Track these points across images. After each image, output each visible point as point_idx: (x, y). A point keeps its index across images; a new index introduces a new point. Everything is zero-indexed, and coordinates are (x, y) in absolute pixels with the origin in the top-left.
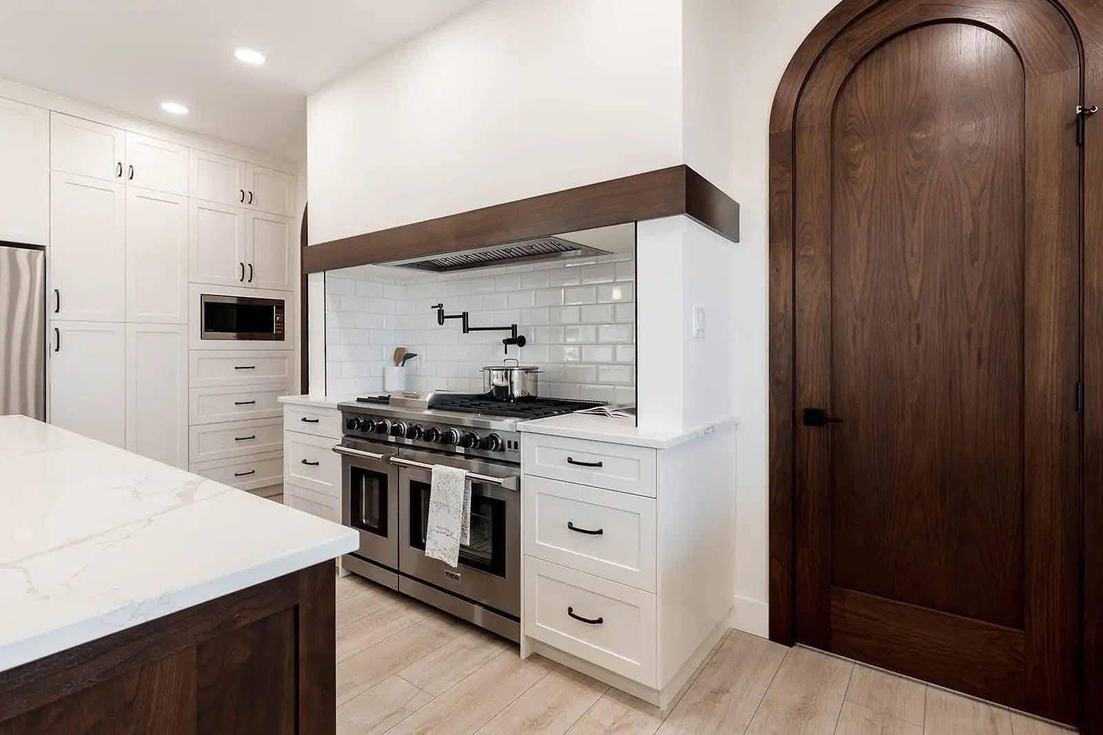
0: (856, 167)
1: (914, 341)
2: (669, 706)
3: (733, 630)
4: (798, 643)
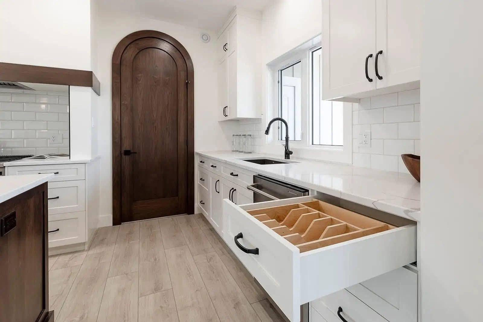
0: (139, 81)
1: (155, 131)
2: (88, 248)
3: (99, 228)
4: (122, 223)
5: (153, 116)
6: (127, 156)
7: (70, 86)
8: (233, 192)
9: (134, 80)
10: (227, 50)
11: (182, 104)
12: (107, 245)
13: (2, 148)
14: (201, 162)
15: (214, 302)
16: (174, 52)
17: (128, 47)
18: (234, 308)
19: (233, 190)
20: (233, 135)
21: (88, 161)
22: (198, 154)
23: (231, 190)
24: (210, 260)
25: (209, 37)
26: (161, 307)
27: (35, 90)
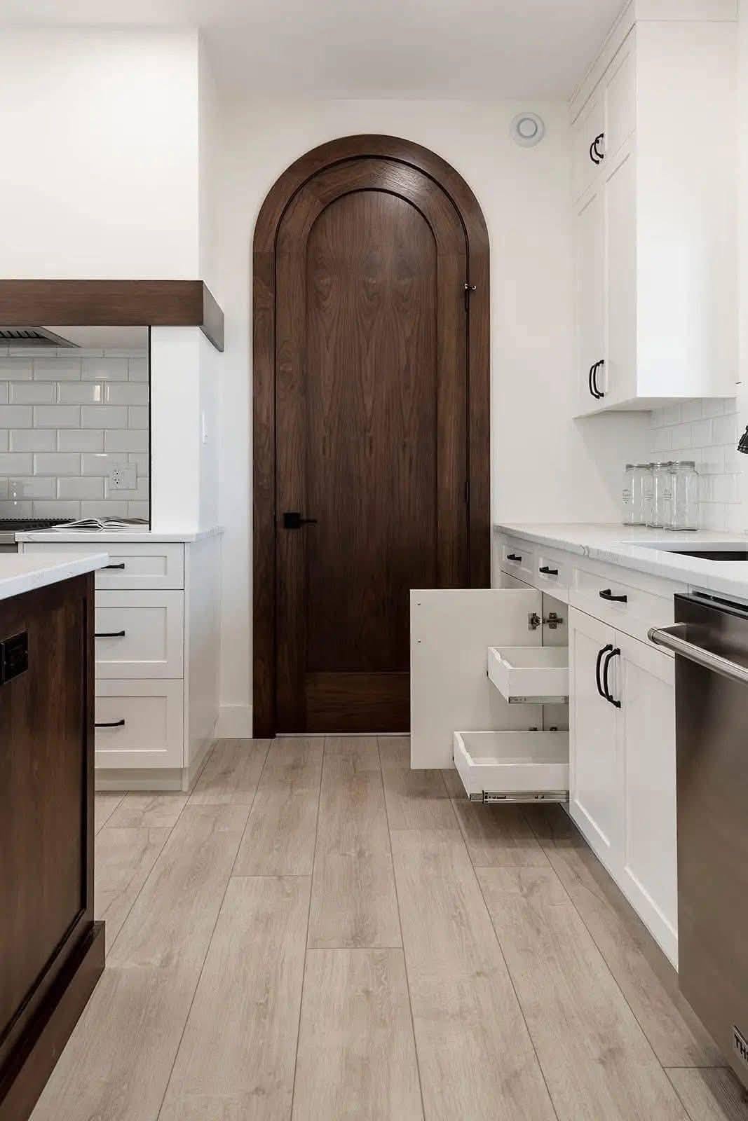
0: (325, 297)
1: (368, 451)
2: (190, 787)
3: (218, 740)
4: (278, 734)
5: (364, 406)
6: (291, 531)
7: (152, 328)
8: (609, 657)
9: (313, 299)
10: (602, 156)
11: (450, 362)
12: (237, 787)
13: (15, 500)
14: (511, 557)
15: (530, 1021)
16: (427, 194)
17: (296, 199)
18: (602, 1062)
19: (609, 652)
20: (629, 467)
21: (192, 536)
22: (503, 531)
23: (601, 652)
24: (531, 890)
25: (543, 124)
26: (367, 993)
27: (79, 347)
